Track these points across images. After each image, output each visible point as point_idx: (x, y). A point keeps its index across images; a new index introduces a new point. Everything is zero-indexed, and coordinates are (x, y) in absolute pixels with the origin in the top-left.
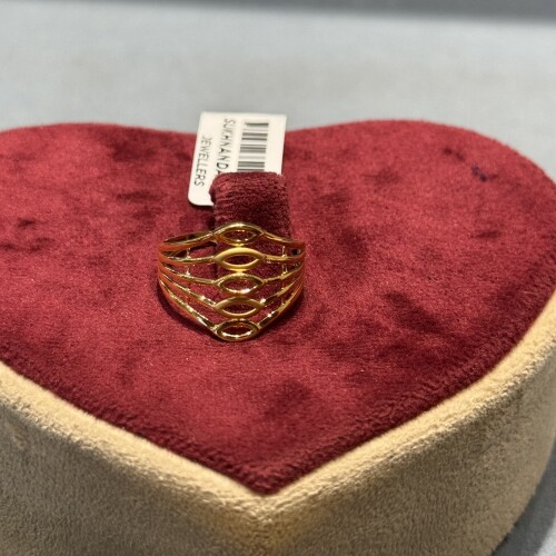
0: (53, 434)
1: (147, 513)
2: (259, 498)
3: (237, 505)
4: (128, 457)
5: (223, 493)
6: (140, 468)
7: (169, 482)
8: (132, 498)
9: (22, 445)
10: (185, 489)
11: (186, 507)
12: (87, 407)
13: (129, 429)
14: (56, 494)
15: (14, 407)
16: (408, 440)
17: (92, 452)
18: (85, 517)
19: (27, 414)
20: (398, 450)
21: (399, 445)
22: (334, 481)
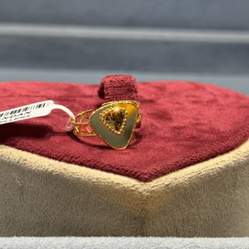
0: (38, 170)
1: (86, 204)
2: (142, 183)
3: (132, 187)
4: (77, 174)
5: (125, 183)
6: (83, 178)
7: (98, 182)
8: (79, 196)
9: (21, 183)
10: (106, 184)
11: (106, 195)
12: (55, 156)
13: (76, 163)
14: (37, 208)
15: (18, 162)
16: (206, 168)
17: (58, 175)
18: (52, 216)
19: (25, 164)
20: (202, 171)
21: (202, 169)
22: (176, 180)
